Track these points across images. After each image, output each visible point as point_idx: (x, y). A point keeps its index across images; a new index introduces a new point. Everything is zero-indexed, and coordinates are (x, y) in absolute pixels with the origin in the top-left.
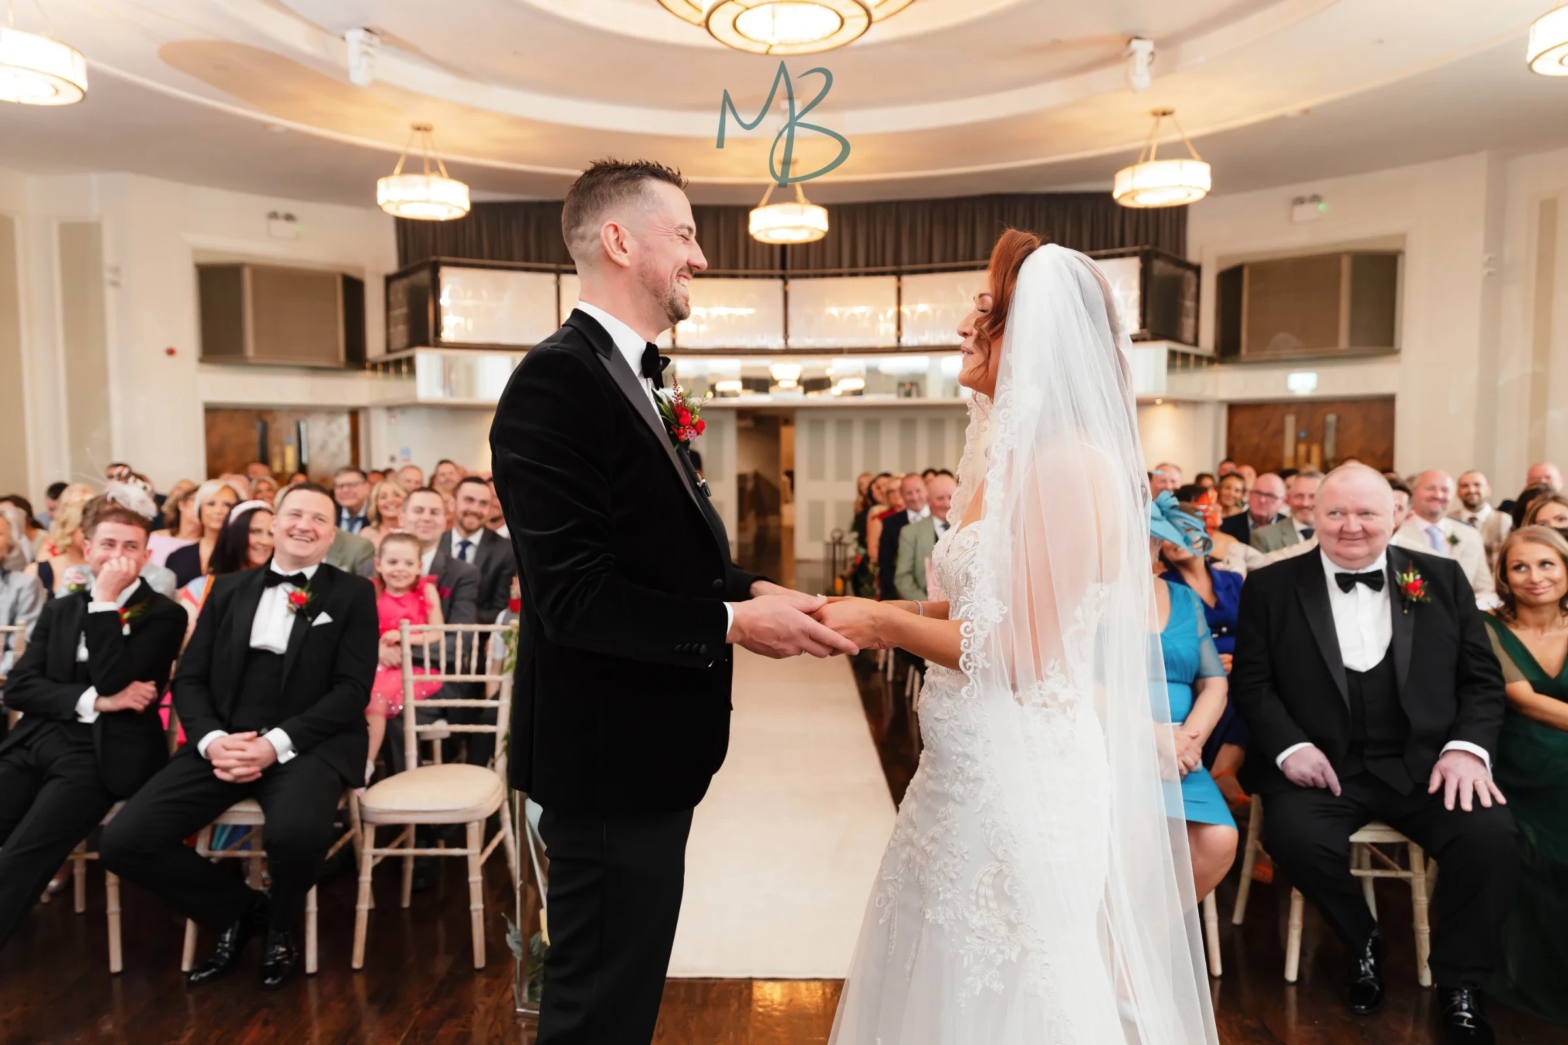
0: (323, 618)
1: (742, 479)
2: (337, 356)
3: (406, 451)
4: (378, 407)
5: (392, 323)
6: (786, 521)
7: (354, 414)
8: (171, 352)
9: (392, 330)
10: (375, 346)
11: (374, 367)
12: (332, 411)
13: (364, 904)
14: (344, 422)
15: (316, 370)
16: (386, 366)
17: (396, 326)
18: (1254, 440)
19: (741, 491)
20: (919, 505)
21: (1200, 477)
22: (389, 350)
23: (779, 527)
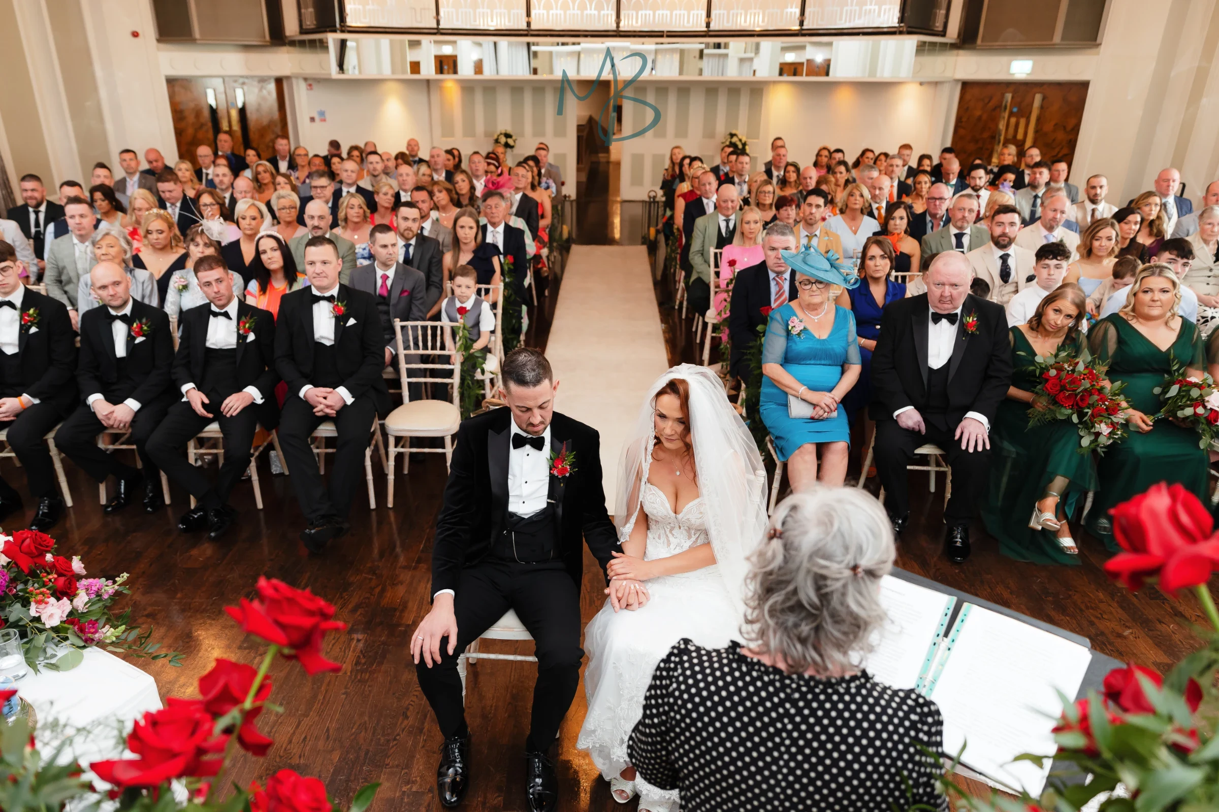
0: (352, 322)
1: (580, 128)
2: (264, 37)
3: (322, 113)
4: (297, 77)
5: (302, 6)
6: (614, 156)
7: (279, 81)
8: (135, 35)
9: (303, 11)
10: (291, 27)
11: (292, 43)
12: (263, 80)
13: (391, 478)
14: (272, 86)
15: (247, 48)
16: (302, 44)
17: (306, 8)
18: (978, 113)
19: (579, 139)
20: (710, 195)
21: (922, 158)
22: (303, 31)
23: (608, 162)
